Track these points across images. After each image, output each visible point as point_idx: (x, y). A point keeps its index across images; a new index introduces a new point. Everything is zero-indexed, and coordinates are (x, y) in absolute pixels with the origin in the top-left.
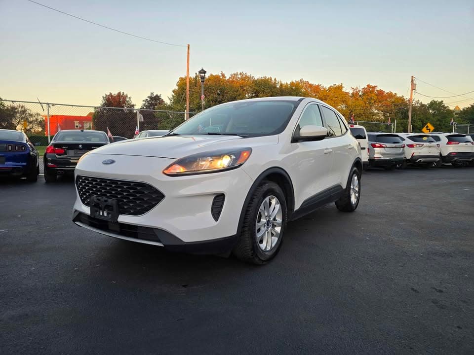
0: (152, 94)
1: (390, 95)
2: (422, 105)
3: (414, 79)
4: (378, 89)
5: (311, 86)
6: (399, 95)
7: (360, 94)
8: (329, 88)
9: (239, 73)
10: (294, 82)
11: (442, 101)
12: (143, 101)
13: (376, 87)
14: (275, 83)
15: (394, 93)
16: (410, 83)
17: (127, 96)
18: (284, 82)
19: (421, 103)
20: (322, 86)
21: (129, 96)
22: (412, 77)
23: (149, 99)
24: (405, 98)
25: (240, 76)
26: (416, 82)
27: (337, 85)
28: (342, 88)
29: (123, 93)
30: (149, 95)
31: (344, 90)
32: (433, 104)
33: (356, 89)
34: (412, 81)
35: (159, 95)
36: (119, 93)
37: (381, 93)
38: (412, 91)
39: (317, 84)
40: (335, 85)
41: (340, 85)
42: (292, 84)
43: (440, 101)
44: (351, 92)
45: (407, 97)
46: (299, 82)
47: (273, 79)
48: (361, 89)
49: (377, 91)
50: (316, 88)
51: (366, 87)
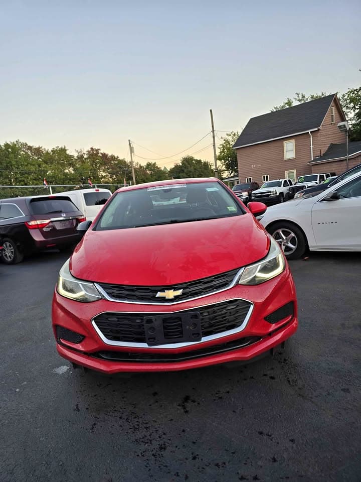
1: (113, 158)
2: (141, 167)
3: (131, 142)
4: (101, 151)
5: (30, 148)
6: (121, 158)
7: (86, 156)
8: (52, 151)
10: (9, 143)
11: (155, 163)
13: (99, 149)
15: (116, 156)
16: (129, 146)
19: (140, 165)
20: (43, 148)
22: (129, 140)
24: (126, 160)
26: (133, 145)
27: (60, 147)
28: (66, 151)
31: (68, 152)
32: (149, 165)
33: (81, 152)
34: (130, 144)
37: (104, 155)
38: (131, 154)
39: (37, 147)
40: (58, 147)
41: (63, 147)
42: (7, 145)
43: (154, 162)
44: (76, 155)
45: (128, 160)
46: (15, 143)
48: (85, 151)
49: (102, 154)
50: (38, 151)
51: (90, 150)
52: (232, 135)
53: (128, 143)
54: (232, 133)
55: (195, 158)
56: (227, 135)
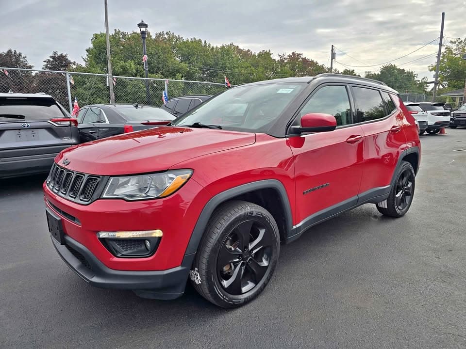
0: (55, 53)
1: (312, 63)
3: (334, 48)
4: (303, 56)
6: (320, 64)
7: (286, 61)
8: (258, 54)
9: (165, 33)
10: (225, 46)
11: (354, 70)
12: (45, 62)
13: (301, 54)
14: (205, 46)
16: (331, 52)
17: (20, 55)
19: (338, 71)
20: (251, 51)
21: (23, 55)
22: (332, 46)
23: (51, 59)
25: (166, 36)
26: (335, 51)
27: (265, 51)
28: (270, 55)
29: (15, 51)
30: (52, 55)
32: (346, 72)
33: (283, 56)
35: (64, 54)
36: (10, 51)
37: (306, 61)
38: (332, 60)
39: (246, 50)
41: (268, 51)
42: (222, 48)
43: (352, 70)
44: (278, 59)
45: (327, 66)
46: (230, 46)
48: (287, 56)
49: (302, 58)
51: (291, 54)
52: (457, 43)
53: (331, 49)
54: (457, 40)
55: (398, 68)
56: (451, 42)
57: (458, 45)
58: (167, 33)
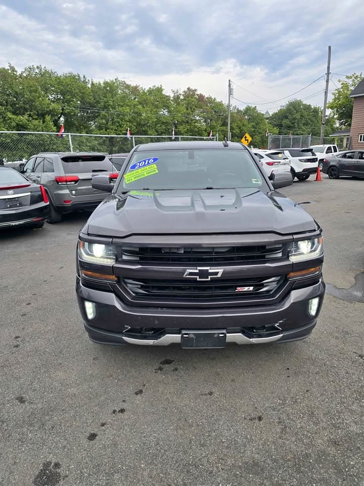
1: (210, 100)
2: (239, 111)
3: (231, 83)
4: (198, 92)
5: (128, 87)
6: (218, 100)
7: (182, 97)
8: (148, 91)
9: (35, 67)
10: (109, 81)
11: (256, 107)
13: (196, 90)
14: (84, 82)
15: (213, 98)
16: (228, 88)
18: (96, 81)
19: (238, 110)
20: (140, 87)
22: (229, 80)
24: (224, 103)
25: (37, 71)
28: (162, 91)
31: (164, 92)
32: (248, 109)
33: (177, 92)
34: (230, 85)
37: (201, 97)
38: (229, 96)
39: (135, 85)
40: (155, 86)
41: (160, 87)
42: (106, 83)
43: (253, 106)
44: (172, 95)
46: (114, 81)
47: (82, 76)
48: (181, 92)
49: (198, 95)
50: (135, 90)
51: (186, 90)
52: (353, 78)
53: (228, 84)
54: (353, 75)
55: (304, 103)
56: (347, 77)
57: (353, 80)
58: (38, 67)
